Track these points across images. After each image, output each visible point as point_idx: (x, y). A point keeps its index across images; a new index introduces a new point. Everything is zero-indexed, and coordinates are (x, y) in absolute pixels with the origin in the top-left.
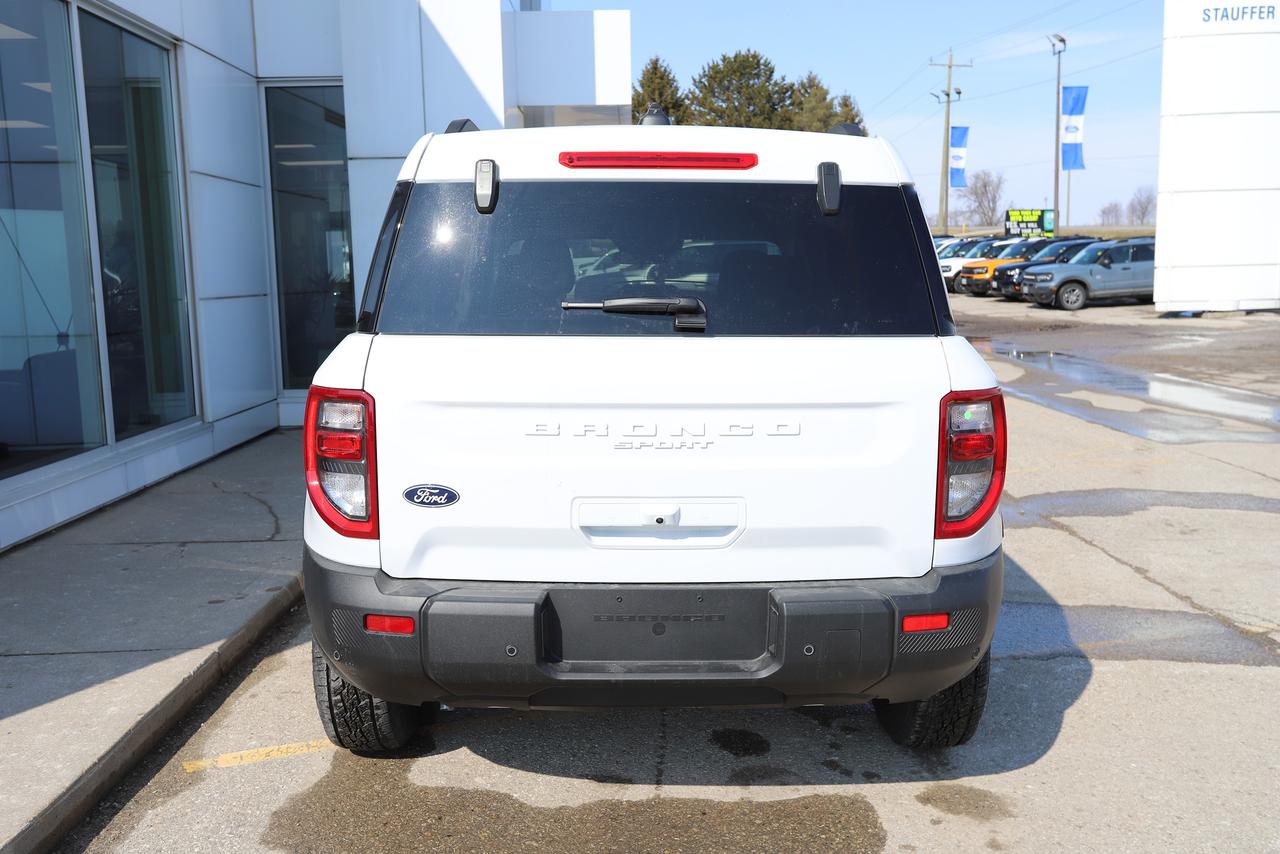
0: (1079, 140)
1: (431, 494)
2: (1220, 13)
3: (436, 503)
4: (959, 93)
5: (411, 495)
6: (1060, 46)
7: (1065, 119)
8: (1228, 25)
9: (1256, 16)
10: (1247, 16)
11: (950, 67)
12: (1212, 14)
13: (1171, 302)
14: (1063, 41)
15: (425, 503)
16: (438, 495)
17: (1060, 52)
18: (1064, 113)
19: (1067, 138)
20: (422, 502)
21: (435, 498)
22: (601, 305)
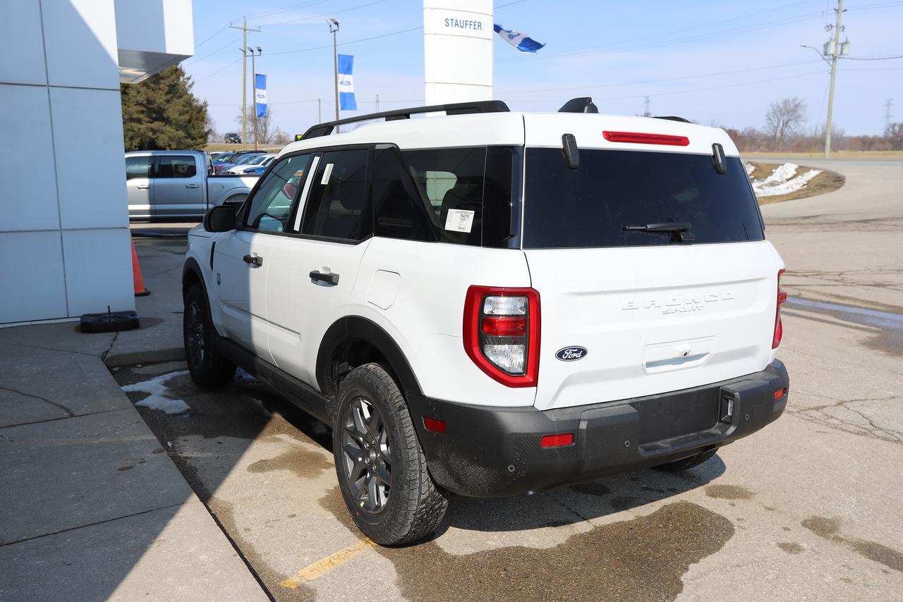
0: (352, 91)
1: (573, 352)
2: (454, 22)
3: (575, 358)
4: (260, 50)
5: (560, 355)
6: (334, 27)
7: (341, 76)
8: (457, 30)
9: (472, 27)
10: (468, 26)
11: (245, 30)
12: (450, 22)
13: (437, 200)
14: (336, 23)
15: (569, 359)
16: (577, 352)
17: (335, 31)
18: (339, 73)
19: (343, 89)
20: (567, 359)
21: (575, 355)
22: (644, 228)
